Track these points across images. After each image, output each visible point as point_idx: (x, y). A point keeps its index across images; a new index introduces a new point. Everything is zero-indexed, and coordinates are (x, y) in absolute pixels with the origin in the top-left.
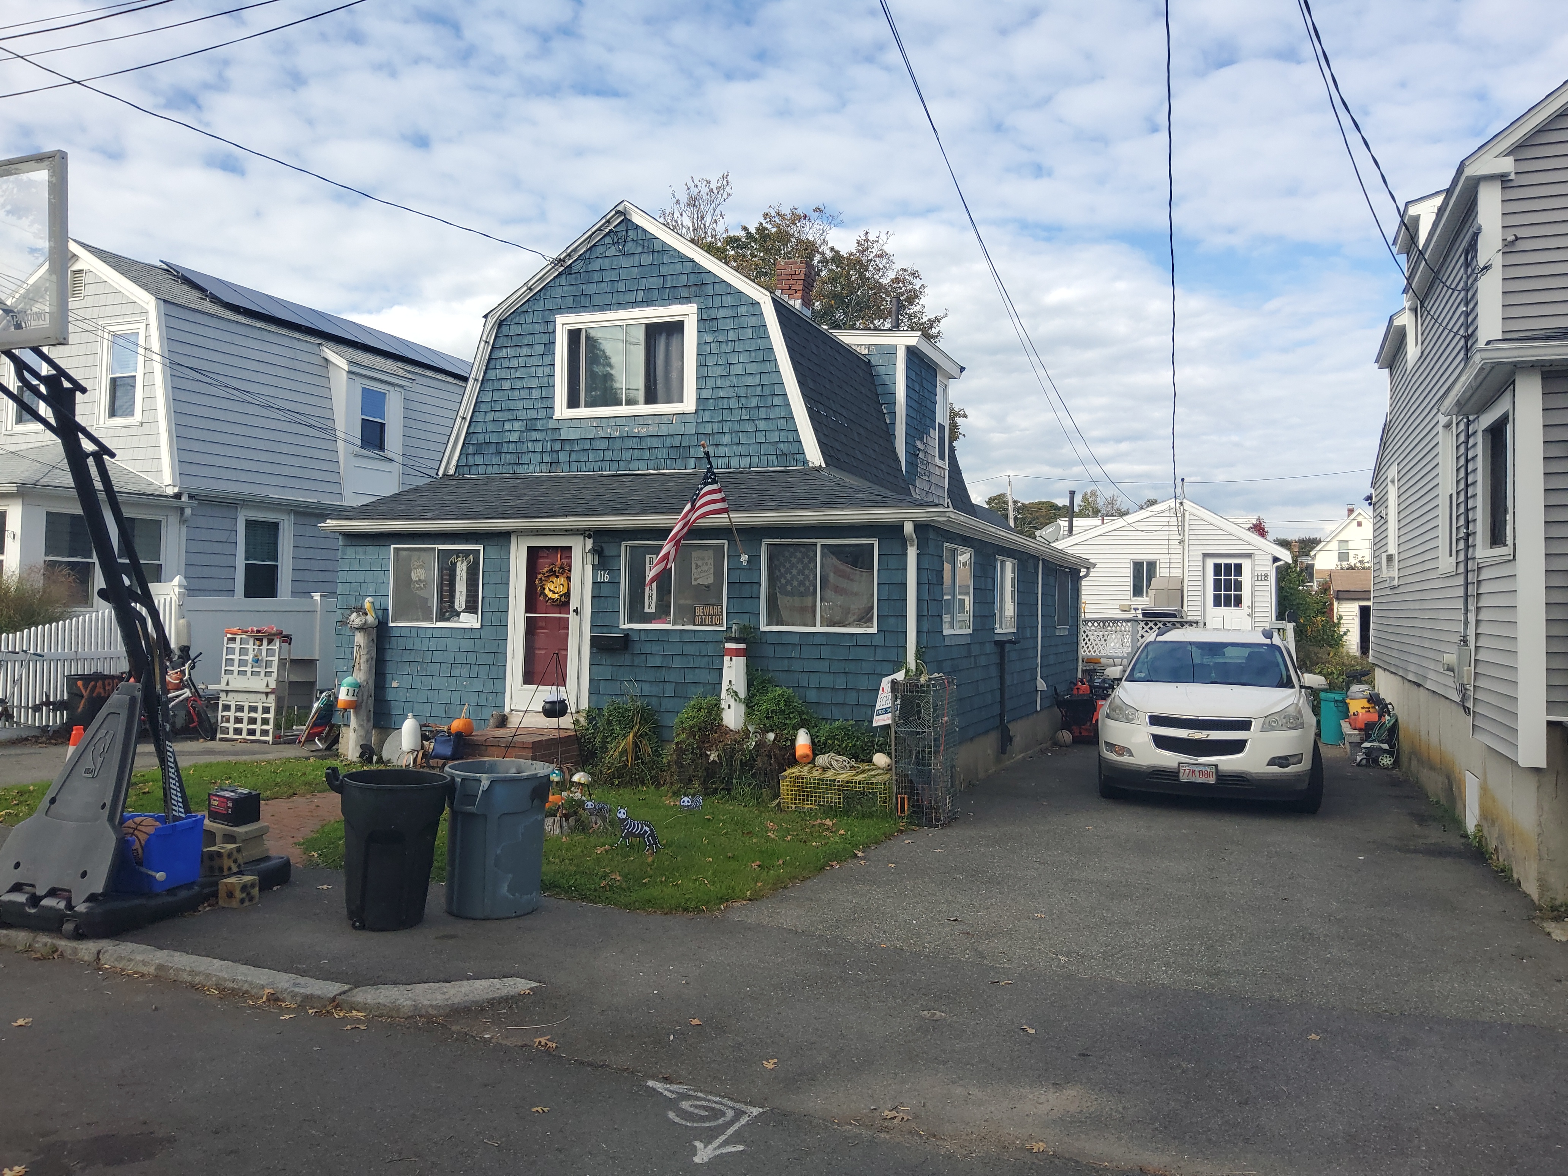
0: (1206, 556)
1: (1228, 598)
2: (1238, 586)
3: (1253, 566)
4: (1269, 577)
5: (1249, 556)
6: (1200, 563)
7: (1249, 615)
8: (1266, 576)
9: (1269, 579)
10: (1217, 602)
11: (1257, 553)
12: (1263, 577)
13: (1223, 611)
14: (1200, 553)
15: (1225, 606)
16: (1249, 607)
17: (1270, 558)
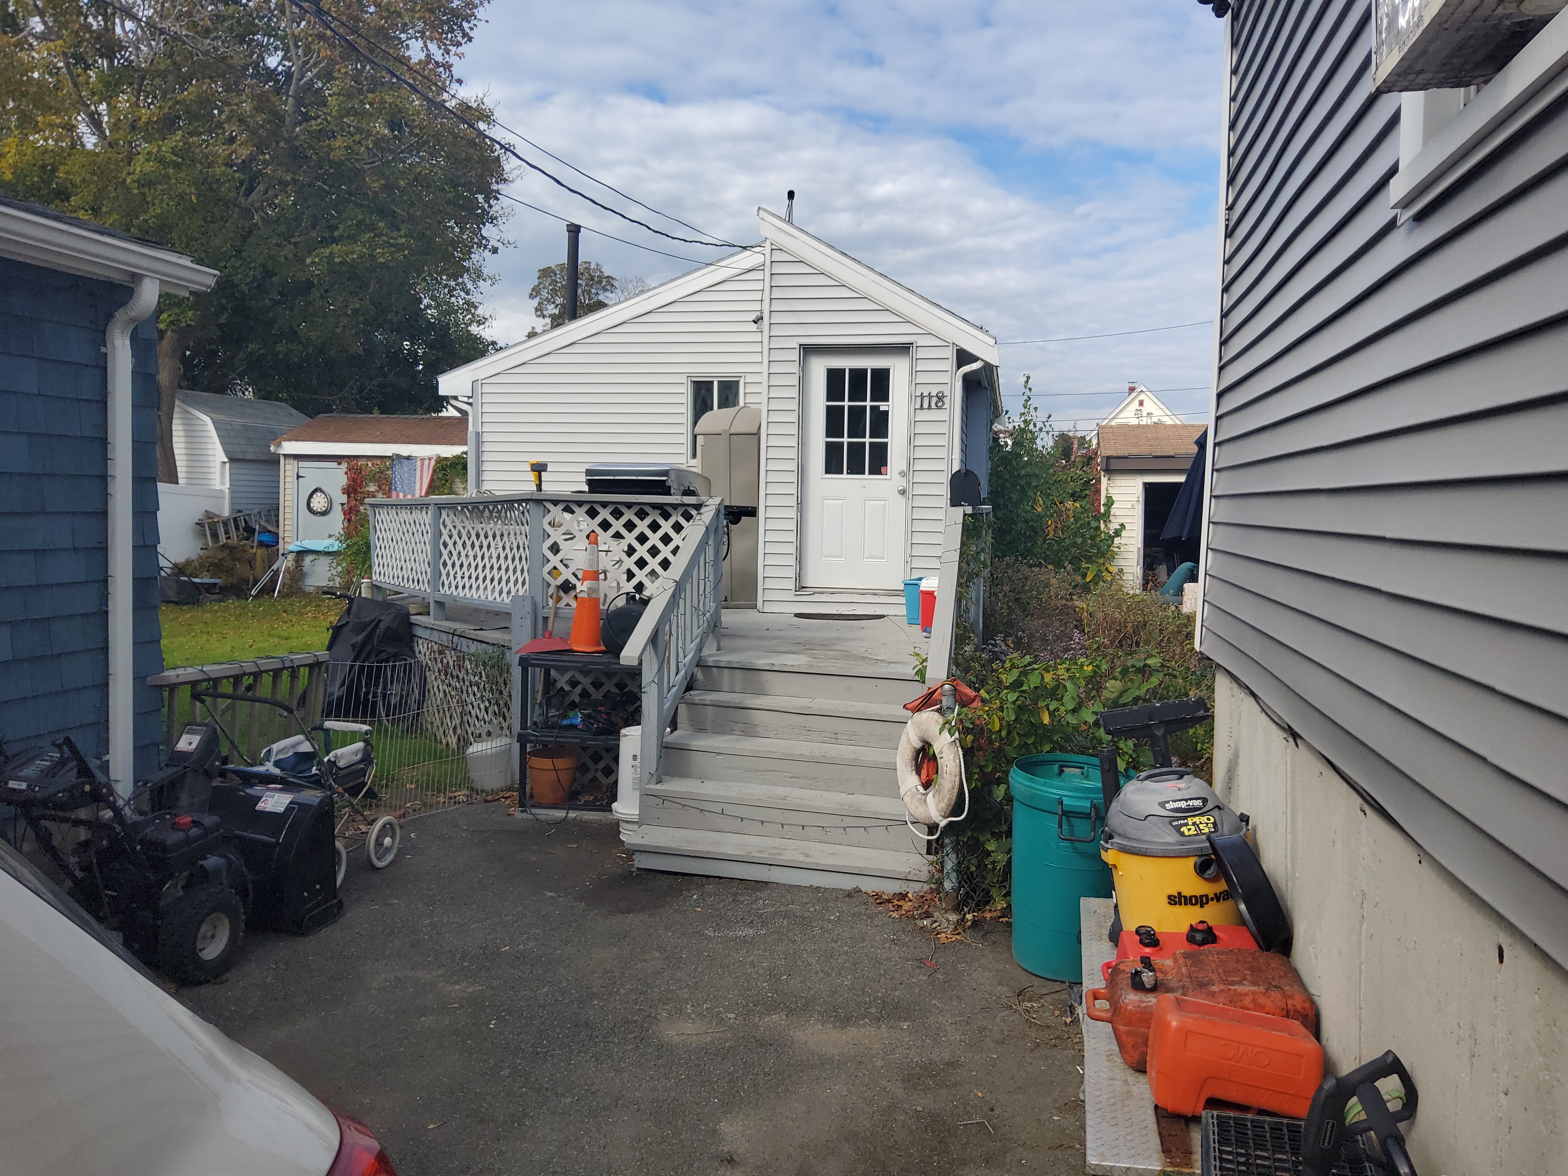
0: (809, 350)
1: (856, 450)
2: (881, 422)
3: (913, 372)
4: (946, 400)
5: (903, 349)
6: (795, 368)
7: (903, 492)
8: (940, 398)
9: (947, 406)
10: (833, 465)
11: (921, 341)
12: (934, 400)
13: (845, 481)
14: (795, 343)
15: (851, 471)
16: (903, 474)
17: (950, 354)
